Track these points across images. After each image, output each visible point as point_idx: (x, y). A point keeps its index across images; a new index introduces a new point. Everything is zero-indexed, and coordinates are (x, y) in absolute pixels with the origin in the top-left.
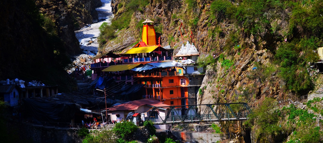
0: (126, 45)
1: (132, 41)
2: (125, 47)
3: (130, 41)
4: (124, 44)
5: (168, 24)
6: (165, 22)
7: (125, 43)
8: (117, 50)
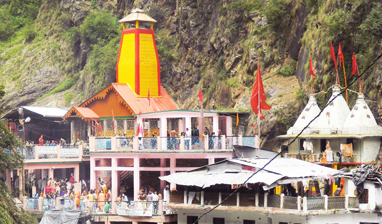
0: (34, 92)
1: (53, 80)
2: (30, 97)
3: (46, 80)
4: (26, 89)
5: (201, 30)
6: (191, 22)
7: (30, 86)
8: (4, 107)
